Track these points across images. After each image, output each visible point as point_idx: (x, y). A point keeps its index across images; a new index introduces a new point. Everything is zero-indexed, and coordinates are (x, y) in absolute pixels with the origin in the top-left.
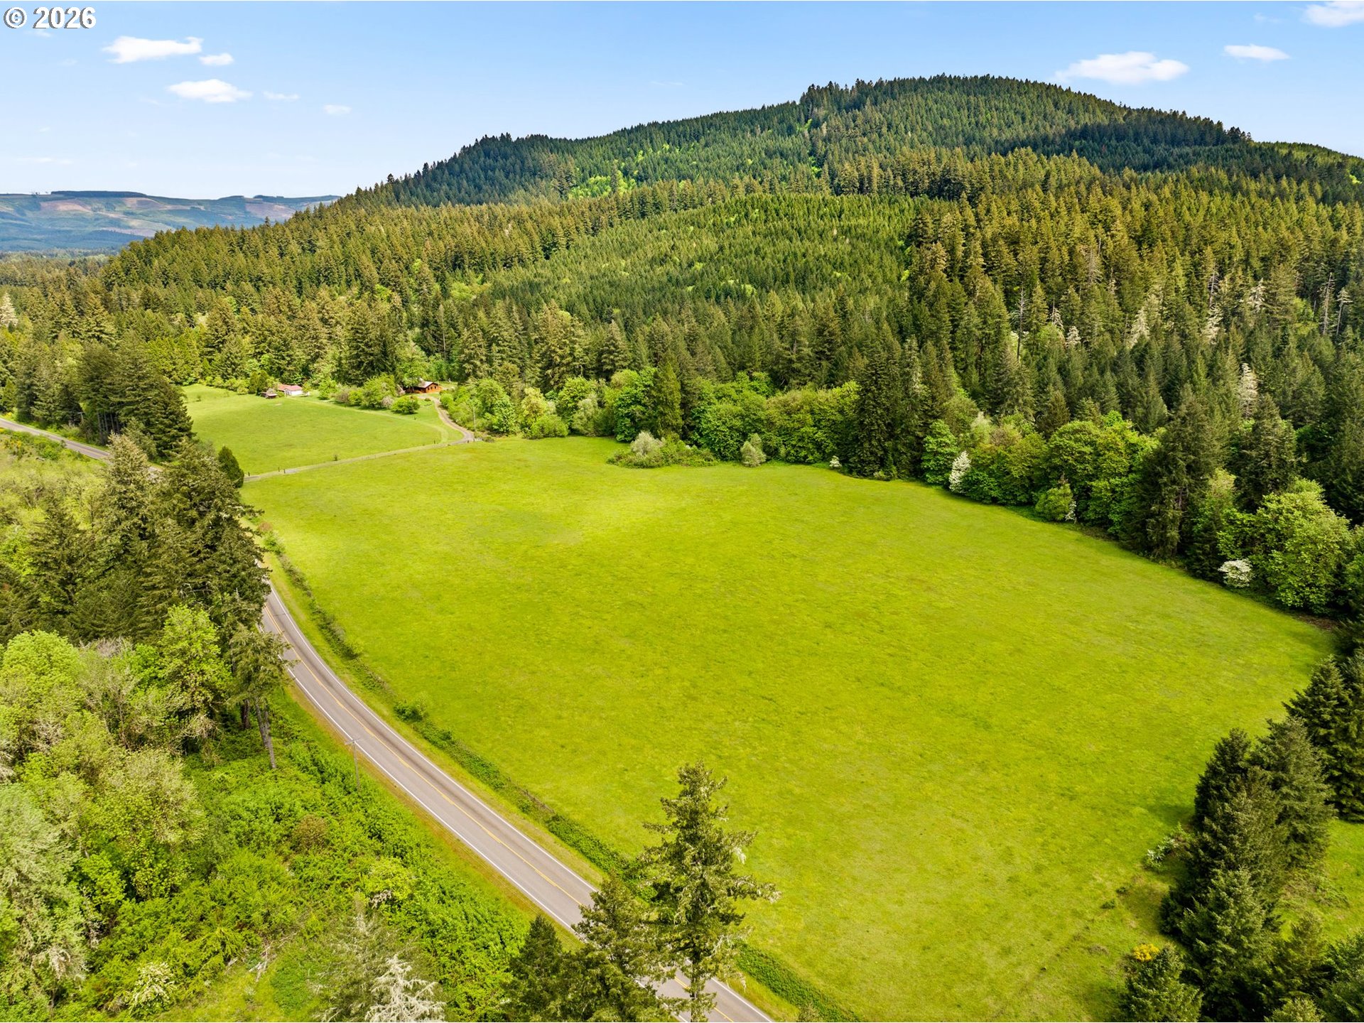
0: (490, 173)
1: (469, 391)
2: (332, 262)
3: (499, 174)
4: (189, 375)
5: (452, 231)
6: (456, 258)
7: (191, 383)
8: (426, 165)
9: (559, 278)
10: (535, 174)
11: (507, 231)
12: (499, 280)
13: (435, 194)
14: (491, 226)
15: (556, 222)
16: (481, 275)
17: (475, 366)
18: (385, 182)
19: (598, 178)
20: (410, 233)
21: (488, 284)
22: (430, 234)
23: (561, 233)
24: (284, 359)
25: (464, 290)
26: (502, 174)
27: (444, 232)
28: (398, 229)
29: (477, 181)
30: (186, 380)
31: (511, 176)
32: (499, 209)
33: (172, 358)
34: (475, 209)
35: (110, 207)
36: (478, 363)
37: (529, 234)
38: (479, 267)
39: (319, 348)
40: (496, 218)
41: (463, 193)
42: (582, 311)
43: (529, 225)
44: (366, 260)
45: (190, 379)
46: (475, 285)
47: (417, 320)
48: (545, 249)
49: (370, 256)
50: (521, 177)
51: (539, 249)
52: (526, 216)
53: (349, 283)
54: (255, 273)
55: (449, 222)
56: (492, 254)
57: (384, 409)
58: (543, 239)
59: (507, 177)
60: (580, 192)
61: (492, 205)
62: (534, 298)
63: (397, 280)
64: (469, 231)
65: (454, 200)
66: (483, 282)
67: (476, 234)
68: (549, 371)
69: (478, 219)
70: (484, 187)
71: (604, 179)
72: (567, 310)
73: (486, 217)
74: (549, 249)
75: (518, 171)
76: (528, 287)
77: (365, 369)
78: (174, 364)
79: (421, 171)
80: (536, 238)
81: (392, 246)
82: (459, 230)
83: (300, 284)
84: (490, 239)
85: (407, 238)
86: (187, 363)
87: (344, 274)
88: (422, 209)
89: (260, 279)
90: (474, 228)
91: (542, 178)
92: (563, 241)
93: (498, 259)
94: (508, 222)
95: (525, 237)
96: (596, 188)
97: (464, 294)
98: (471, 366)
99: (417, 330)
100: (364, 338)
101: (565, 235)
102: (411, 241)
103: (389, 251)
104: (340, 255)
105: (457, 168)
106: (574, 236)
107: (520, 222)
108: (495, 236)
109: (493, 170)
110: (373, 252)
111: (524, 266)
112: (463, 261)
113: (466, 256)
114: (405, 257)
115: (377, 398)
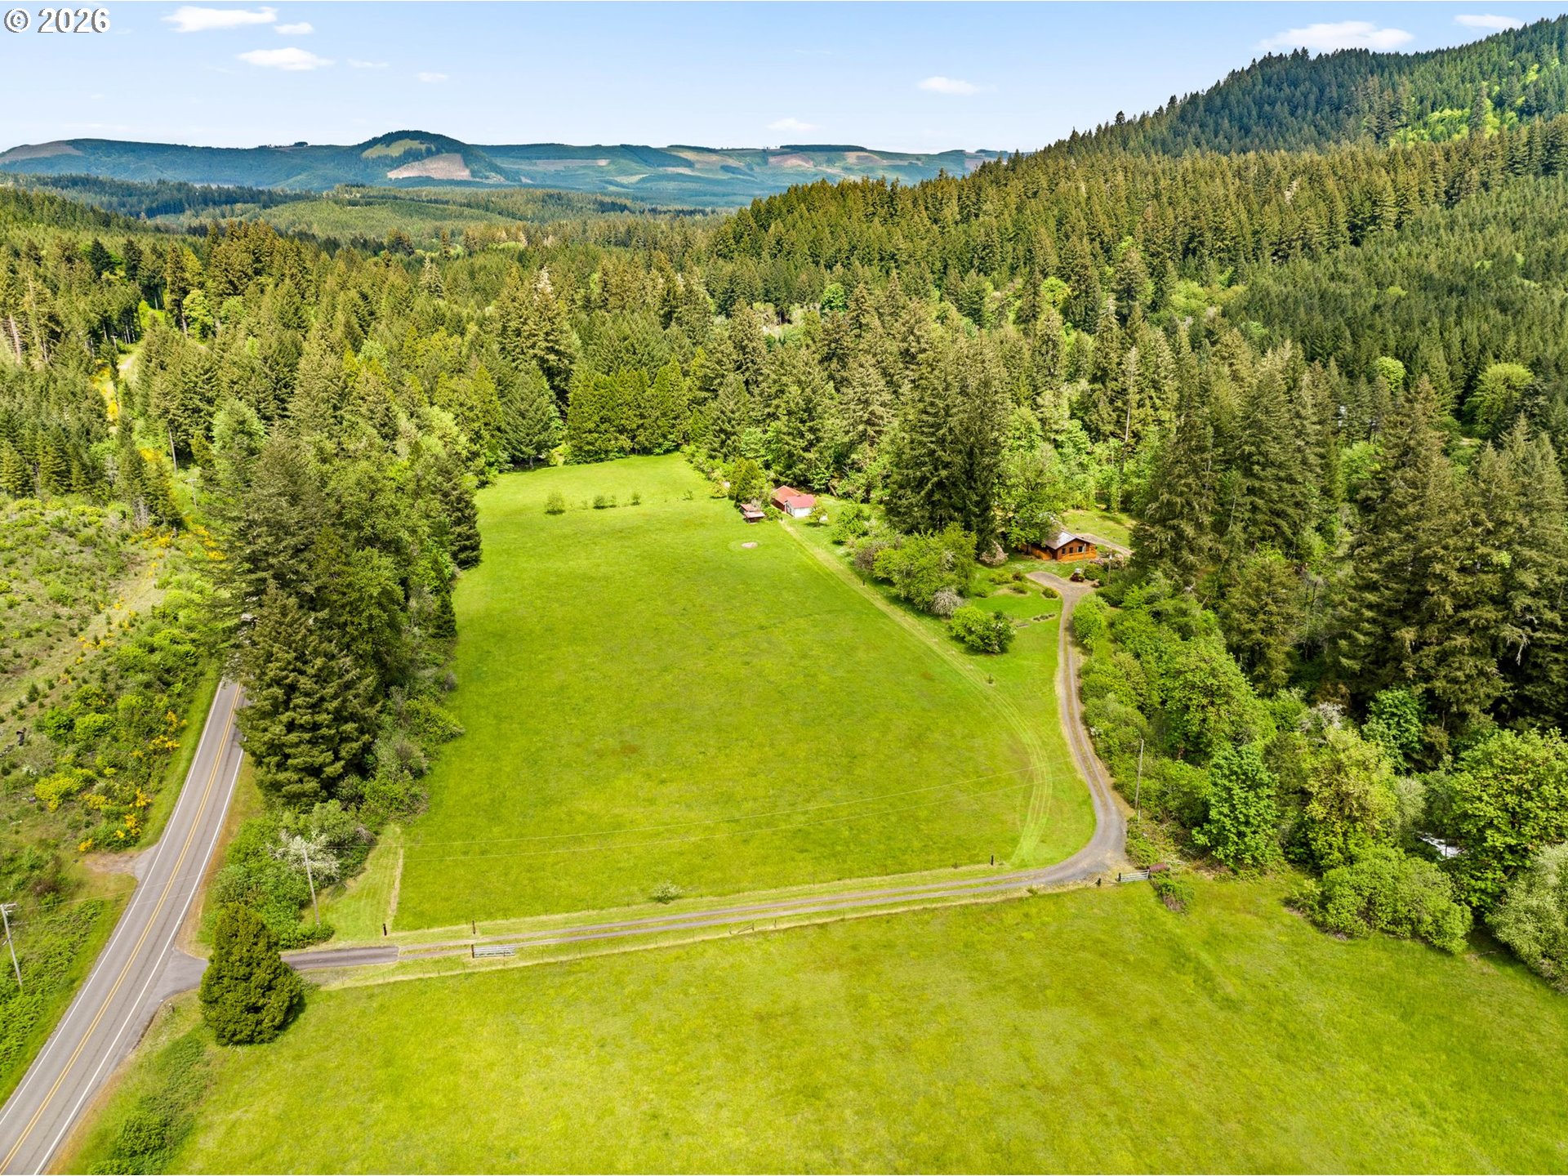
0: (1267, 108)
1: (1150, 600)
2: (995, 236)
3: (1282, 110)
4: (664, 436)
5: (1193, 192)
6: (1192, 238)
7: (667, 451)
8: (1173, 99)
9: (1380, 285)
10: (1338, 108)
11: (1288, 194)
12: (1261, 281)
13: (1179, 139)
14: (1259, 185)
15: (1383, 180)
16: (1230, 269)
17: (1180, 535)
18: (1112, 122)
19: (1447, 112)
20: (1123, 194)
21: (1240, 288)
22: (1157, 196)
23: (1390, 198)
24: (802, 436)
25: (1195, 296)
26: (1286, 108)
27: (1180, 194)
28: (1105, 187)
29: (1245, 120)
30: (660, 445)
31: (1300, 111)
32: (1275, 160)
33: (639, 406)
34: (1238, 160)
35: (830, 162)
36: (1190, 531)
37: (1330, 202)
38: (1230, 256)
39: (869, 422)
40: (1269, 172)
41: (1221, 137)
42: (1434, 362)
43: (1331, 184)
44: (1046, 237)
45: (667, 444)
46: (1216, 286)
47: (1088, 365)
48: (1352, 228)
49: (1054, 229)
50: (1315, 114)
51: (1343, 227)
52: (1325, 169)
53: (1013, 269)
54: (890, 248)
55: (1190, 177)
56: (1255, 233)
57: (937, 616)
58: (1353, 211)
59: (1292, 114)
60: (1411, 135)
61: (1265, 154)
62: (1329, 325)
63: (1082, 271)
64: (1221, 192)
65: (1205, 147)
66: (1231, 282)
67: (1232, 198)
68: (1408, 635)
69: (1238, 174)
70: (1255, 129)
71: (1457, 113)
72: (1397, 356)
73: (1253, 171)
74: (1362, 228)
75: (1312, 104)
76: (1316, 300)
77: (930, 494)
78: (642, 416)
79: (1165, 107)
80: (1341, 207)
81: (1090, 215)
82: (1204, 190)
83: (945, 267)
84: (1256, 207)
85: (1118, 200)
86: (664, 415)
87: (1010, 255)
88: (1155, 158)
89: (893, 257)
90: (1231, 188)
91: (1349, 114)
92: (1391, 214)
93: (1265, 243)
94: (1292, 179)
95: (1322, 206)
96: (1440, 128)
97: (1194, 303)
98: (1171, 534)
99: (1084, 384)
100: (938, 427)
101: (1397, 205)
102: (1122, 208)
103: (1084, 223)
104: (1009, 225)
105: (1218, 101)
106: (1415, 205)
107: (1314, 178)
108: (1266, 202)
109: (1272, 104)
110: (1060, 223)
111: (1314, 258)
112: (1201, 243)
113: (1209, 235)
114: (1109, 232)
115: (924, 588)
